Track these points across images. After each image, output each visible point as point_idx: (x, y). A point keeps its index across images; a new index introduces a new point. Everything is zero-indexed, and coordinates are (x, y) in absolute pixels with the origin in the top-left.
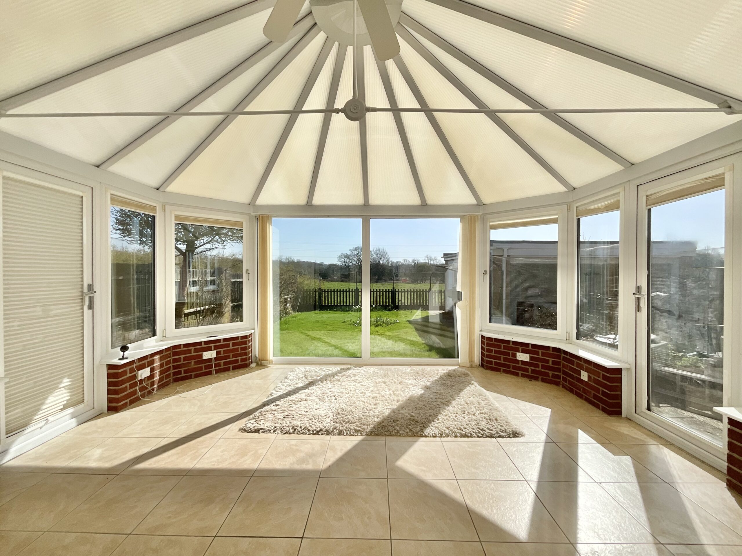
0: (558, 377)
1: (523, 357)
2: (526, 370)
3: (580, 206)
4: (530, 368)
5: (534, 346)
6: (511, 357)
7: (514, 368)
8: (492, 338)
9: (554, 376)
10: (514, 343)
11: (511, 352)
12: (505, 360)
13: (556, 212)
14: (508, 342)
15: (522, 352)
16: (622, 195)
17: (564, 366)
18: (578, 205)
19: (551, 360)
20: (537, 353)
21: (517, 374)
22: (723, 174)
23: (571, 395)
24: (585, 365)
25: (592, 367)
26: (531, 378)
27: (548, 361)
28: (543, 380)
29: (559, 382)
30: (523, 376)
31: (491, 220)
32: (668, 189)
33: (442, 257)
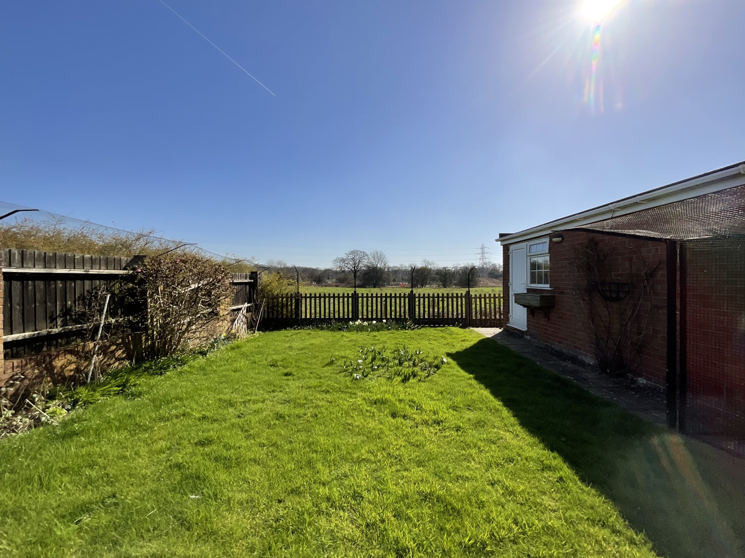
33: (497, 240)
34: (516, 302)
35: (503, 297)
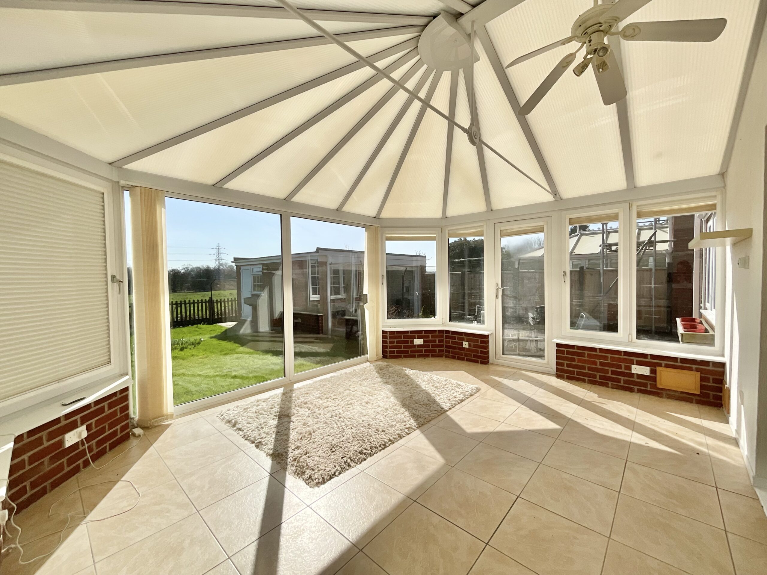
0: (442, 351)
1: (418, 342)
2: (421, 351)
3: (451, 230)
4: (423, 349)
5: (426, 332)
6: (409, 344)
7: (412, 352)
8: (394, 332)
9: (440, 351)
10: (412, 332)
11: (409, 340)
12: (405, 347)
13: (435, 232)
14: (406, 332)
15: (418, 338)
16: (485, 227)
17: (446, 342)
18: (449, 229)
19: (437, 340)
20: (428, 337)
21: (414, 357)
22: (543, 226)
23: (455, 360)
24: (465, 337)
25: (472, 338)
26: (425, 356)
27: (435, 341)
28: (433, 356)
29: (443, 354)
30: (419, 356)
31: (387, 232)
32: (514, 229)
33: (232, 262)
34: (245, 303)
35: (237, 300)
